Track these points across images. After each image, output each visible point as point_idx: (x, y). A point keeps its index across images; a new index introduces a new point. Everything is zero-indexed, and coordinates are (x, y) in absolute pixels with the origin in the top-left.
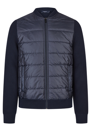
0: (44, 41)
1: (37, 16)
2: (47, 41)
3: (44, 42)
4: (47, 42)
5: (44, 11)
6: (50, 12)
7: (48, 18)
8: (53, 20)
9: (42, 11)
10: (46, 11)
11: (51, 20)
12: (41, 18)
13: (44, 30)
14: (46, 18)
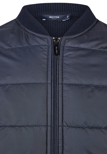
0: (49, 124)
1: (29, 31)
2: (60, 124)
3: (49, 128)
4: (60, 128)
5: (53, 14)
6: (71, 17)
7: (64, 38)
8: (82, 46)
9: (46, 16)
10: (56, 15)
11: (76, 46)
12: (40, 35)
13: (49, 82)
14: (56, 39)
